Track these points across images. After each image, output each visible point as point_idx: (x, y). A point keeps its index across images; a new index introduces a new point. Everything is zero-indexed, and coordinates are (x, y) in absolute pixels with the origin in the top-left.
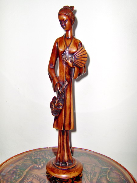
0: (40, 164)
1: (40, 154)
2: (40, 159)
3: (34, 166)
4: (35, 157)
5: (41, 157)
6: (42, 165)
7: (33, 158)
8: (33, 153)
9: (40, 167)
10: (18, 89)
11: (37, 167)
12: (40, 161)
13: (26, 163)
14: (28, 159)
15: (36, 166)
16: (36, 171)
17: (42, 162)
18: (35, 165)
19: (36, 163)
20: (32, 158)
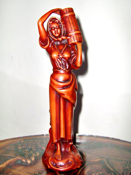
0: (29, 158)
1: (33, 142)
2: (31, 149)
3: (18, 160)
4: (24, 147)
5: (34, 147)
6: (33, 159)
7: (20, 148)
8: (23, 141)
9: (29, 162)
10: (12, 57)
11: (23, 162)
12: (31, 152)
13: (6, 155)
14: (11, 150)
15: (21, 160)
16: (20, 168)
17: (34, 155)
18: (20, 158)
19: (23, 155)
20: (17, 148)
